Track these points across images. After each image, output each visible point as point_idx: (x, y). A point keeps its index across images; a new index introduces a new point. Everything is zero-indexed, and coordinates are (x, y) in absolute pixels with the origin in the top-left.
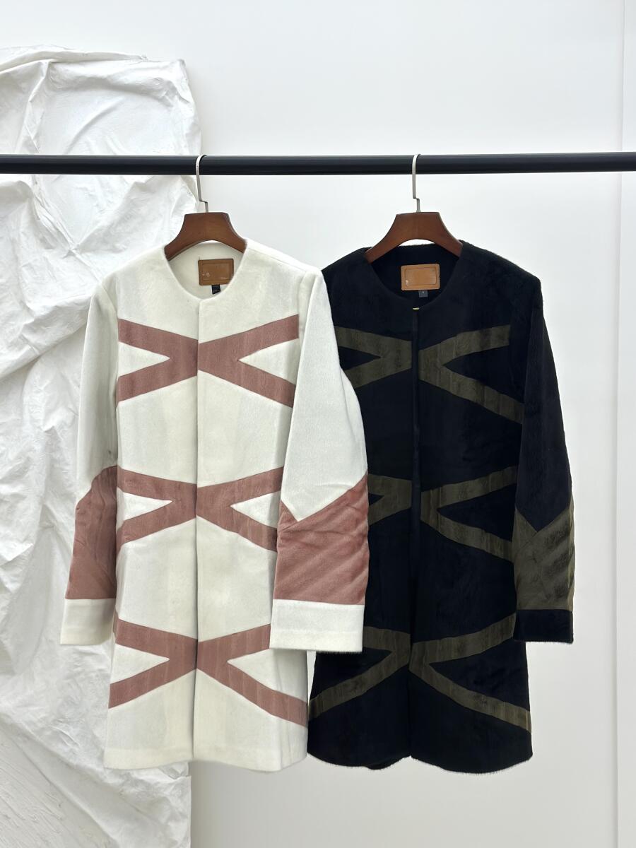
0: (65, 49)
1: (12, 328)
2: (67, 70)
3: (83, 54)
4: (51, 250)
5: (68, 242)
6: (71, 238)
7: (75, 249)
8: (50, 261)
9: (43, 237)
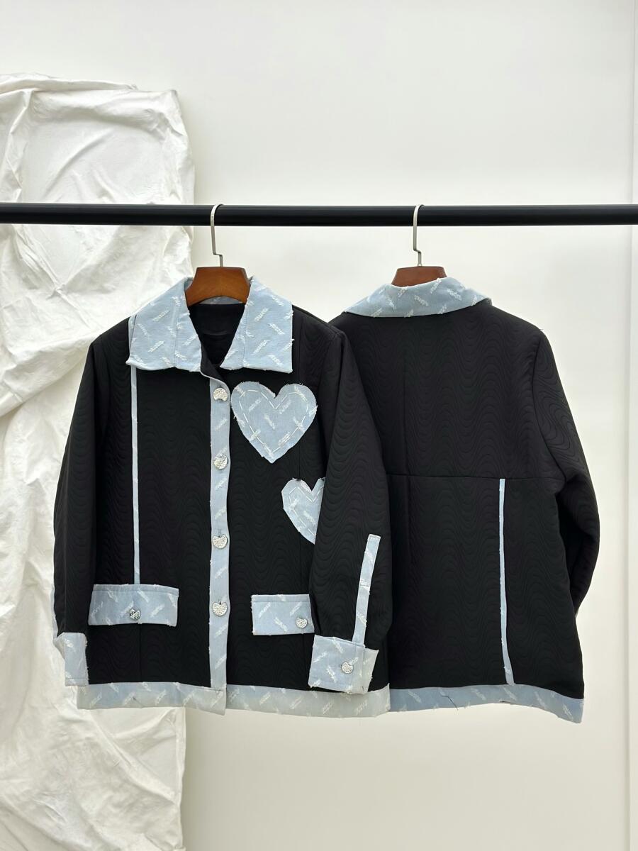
0: (49, 77)
2: (51, 100)
3: (69, 83)
4: (35, 290)
5: (52, 282)
6: (56, 278)
7: (60, 289)
8: (33, 303)
9: (27, 277)
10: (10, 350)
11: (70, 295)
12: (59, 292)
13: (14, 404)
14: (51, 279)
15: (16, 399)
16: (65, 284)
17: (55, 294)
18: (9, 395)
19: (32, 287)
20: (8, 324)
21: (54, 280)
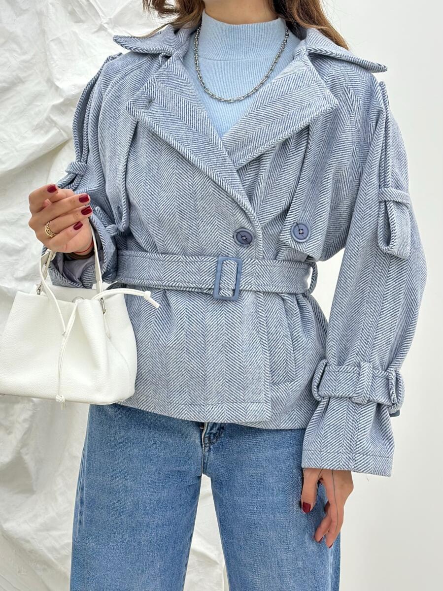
1: (37, 109)
4: (81, 24)
5: (99, 16)
6: (102, 11)
7: (106, 23)
8: (80, 37)
9: (74, 10)
10: (58, 83)
11: (115, 30)
12: (106, 26)
13: (60, 140)
14: (97, 13)
15: (62, 135)
16: (112, 17)
17: (101, 28)
18: (54, 131)
19: (78, 21)
20: (55, 57)
21: (100, 14)
